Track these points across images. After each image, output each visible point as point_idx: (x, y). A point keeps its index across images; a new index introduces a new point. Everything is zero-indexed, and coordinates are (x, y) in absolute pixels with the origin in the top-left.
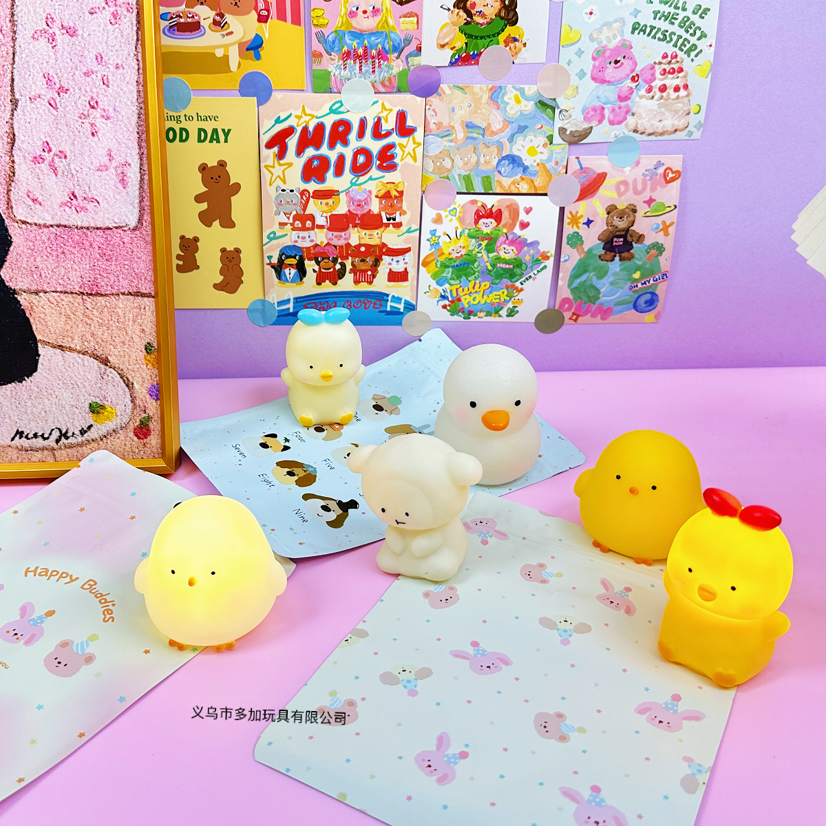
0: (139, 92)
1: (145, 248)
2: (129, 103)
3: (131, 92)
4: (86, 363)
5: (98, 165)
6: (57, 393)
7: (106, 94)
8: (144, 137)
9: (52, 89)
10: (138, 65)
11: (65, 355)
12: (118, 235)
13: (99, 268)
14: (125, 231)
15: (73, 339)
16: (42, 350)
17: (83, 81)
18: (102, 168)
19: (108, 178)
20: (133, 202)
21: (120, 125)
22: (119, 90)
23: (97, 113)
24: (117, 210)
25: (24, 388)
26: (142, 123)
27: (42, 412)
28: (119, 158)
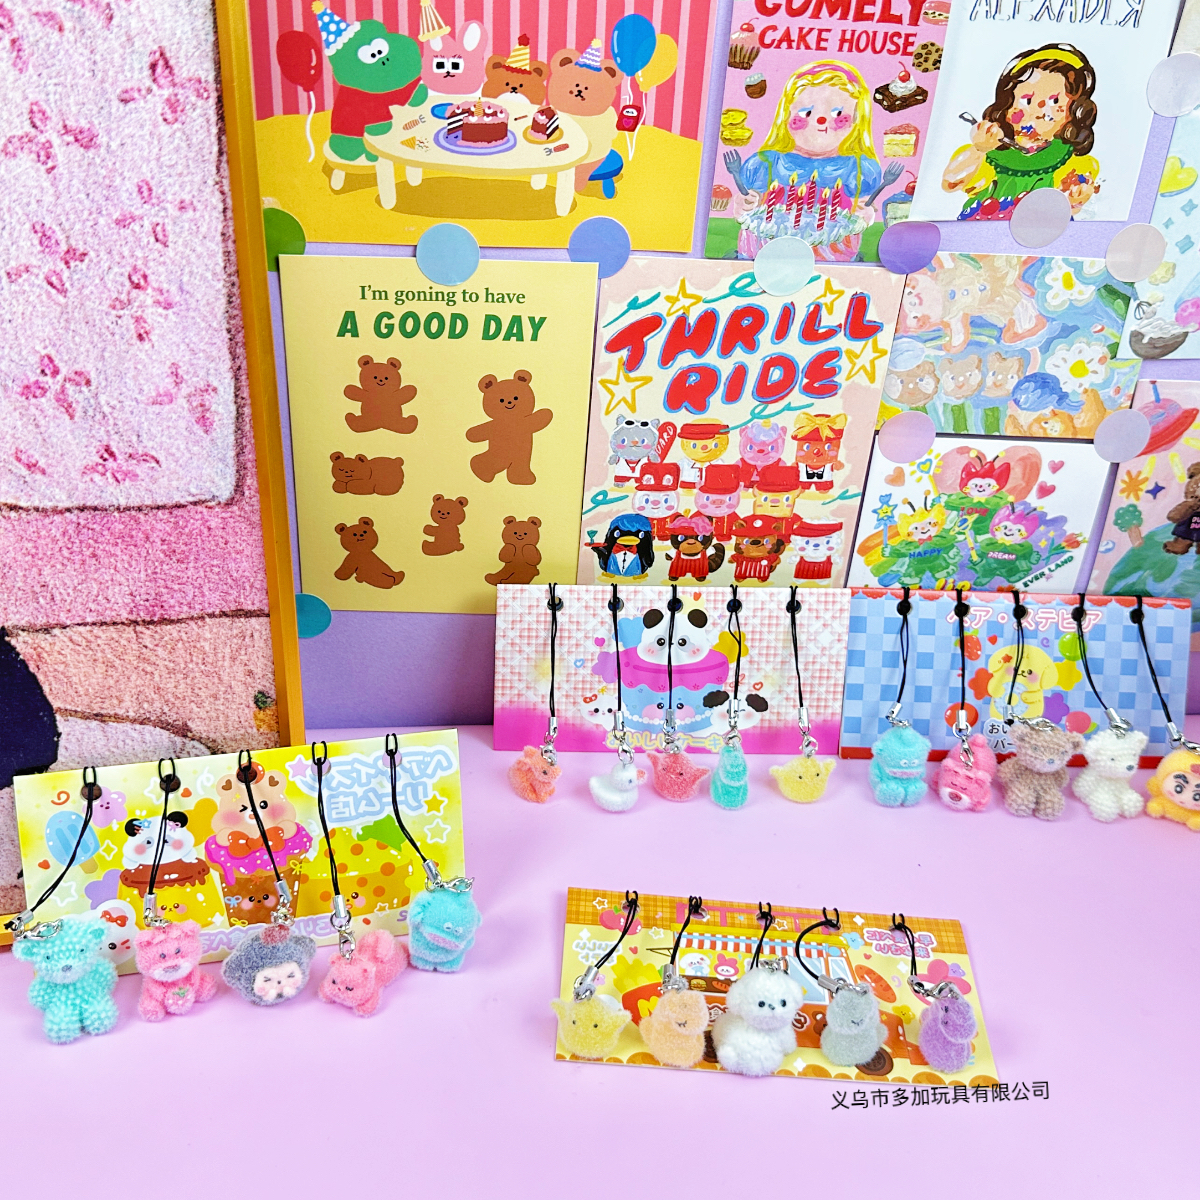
0: (227, 253)
1: (250, 534)
2: (209, 275)
3: (212, 255)
5: (154, 394)
7: (162, 259)
8: (240, 338)
9: (52, 253)
10: (224, 201)
11: (106, 727)
12: (199, 516)
13: (164, 577)
14: (210, 508)
15: (120, 702)
16: (62, 724)
17: (115, 237)
18: (163, 399)
19: (174, 417)
20: (224, 455)
21: (193, 318)
22: (188, 252)
23: (146, 297)
24: (194, 471)
26: (236, 312)
28: (195, 379)
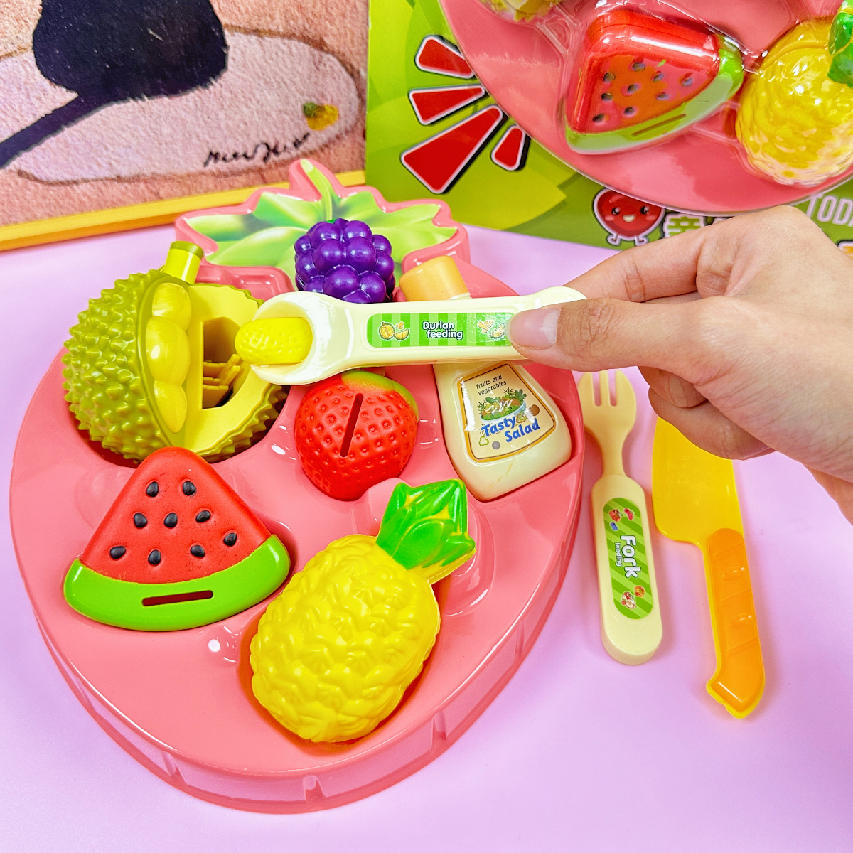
4: (294, 50)
6: (258, 97)
11: (263, 42)
16: (230, 38)
25: (212, 96)
27: (242, 125)
